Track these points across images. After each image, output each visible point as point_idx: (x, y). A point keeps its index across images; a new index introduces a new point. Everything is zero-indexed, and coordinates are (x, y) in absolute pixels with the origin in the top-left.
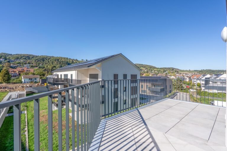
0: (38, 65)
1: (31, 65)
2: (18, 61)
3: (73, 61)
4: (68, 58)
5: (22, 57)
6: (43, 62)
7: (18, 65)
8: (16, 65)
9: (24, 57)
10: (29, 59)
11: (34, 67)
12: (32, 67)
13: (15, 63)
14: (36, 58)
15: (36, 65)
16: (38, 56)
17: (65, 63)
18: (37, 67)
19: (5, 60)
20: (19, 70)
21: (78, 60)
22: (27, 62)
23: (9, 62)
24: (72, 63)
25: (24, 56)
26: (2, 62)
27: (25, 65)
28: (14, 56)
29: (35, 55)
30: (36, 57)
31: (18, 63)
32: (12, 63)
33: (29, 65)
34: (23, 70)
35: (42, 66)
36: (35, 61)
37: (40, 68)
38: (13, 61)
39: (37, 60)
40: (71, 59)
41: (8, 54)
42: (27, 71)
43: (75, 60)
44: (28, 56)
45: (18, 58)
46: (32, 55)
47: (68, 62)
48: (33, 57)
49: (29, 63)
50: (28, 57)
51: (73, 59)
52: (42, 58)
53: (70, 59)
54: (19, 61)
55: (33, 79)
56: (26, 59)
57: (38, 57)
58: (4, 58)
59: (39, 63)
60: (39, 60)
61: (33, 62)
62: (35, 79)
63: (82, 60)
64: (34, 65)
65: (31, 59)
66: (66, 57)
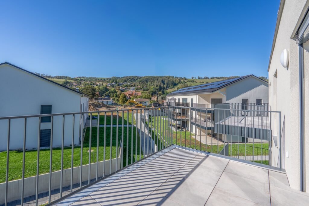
0: (143, 87)
1: (136, 87)
2: (125, 84)
3: (180, 81)
4: (174, 77)
5: (128, 80)
6: (146, 83)
7: (126, 88)
8: (124, 88)
9: (130, 80)
10: (134, 81)
11: (139, 89)
12: (137, 89)
13: (123, 86)
14: (140, 80)
15: (141, 87)
16: (142, 77)
17: (171, 83)
18: (141, 89)
19: (116, 84)
20: (129, 94)
21: (187, 78)
22: (133, 84)
23: (119, 85)
24: (179, 82)
25: (130, 78)
26: (114, 86)
27: (131, 88)
28: (122, 79)
29: (139, 76)
30: (141, 78)
31: (125, 86)
32: (121, 87)
33: (134, 87)
34: (132, 93)
35: (146, 89)
36: (140, 83)
37: (144, 90)
38: (122, 84)
39: (141, 81)
40: (178, 78)
41: (117, 77)
42: (136, 94)
43: (182, 79)
44: (133, 77)
45: (125, 81)
46: (136, 77)
47: (174, 82)
48: (137, 79)
49: (134, 86)
50: (133, 79)
51: (180, 78)
52: (146, 79)
53: (176, 77)
54: (127, 84)
55: (143, 103)
56: (131, 81)
57: (142, 79)
58: (115, 82)
59: (143, 85)
60: (143, 81)
61: (138, 84)
62: (145, 103)
63: (193, 78)
64: (139, 87)
65: (136, 81)
66: (172, 76)
